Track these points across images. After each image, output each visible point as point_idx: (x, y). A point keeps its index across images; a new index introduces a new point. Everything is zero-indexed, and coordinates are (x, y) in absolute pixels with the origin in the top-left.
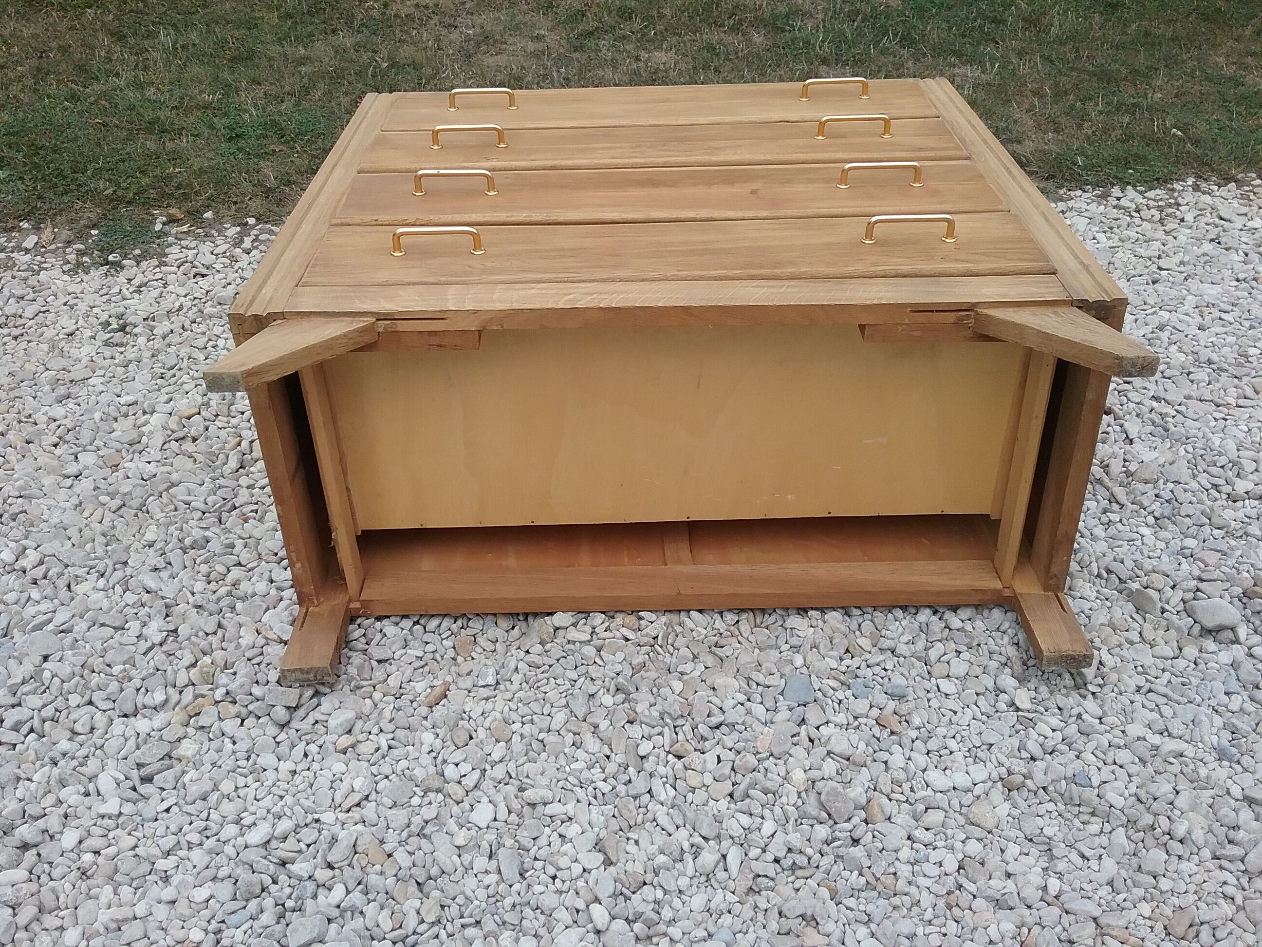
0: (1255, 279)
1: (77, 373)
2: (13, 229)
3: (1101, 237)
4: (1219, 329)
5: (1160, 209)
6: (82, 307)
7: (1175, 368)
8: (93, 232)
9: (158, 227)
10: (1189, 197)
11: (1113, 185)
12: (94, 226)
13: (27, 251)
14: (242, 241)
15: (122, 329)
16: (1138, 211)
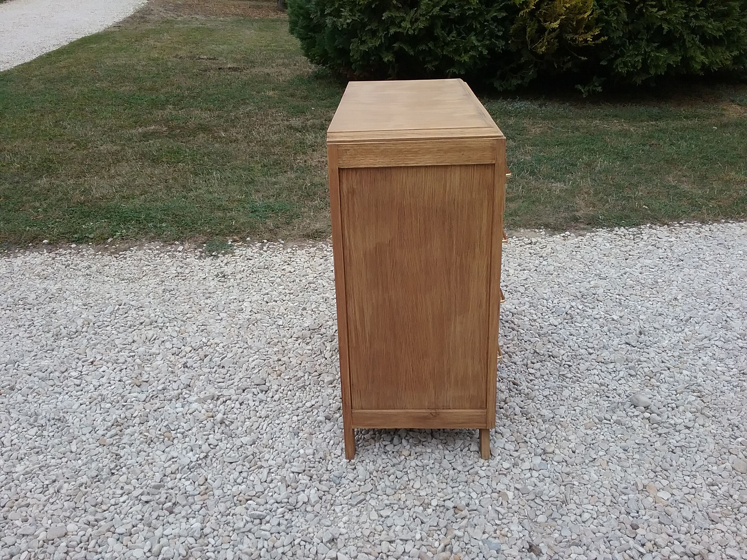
0: (667, 258)
1: (211, 290)
2: (173, 244)
3: (608, 245)
4: (647, 274)
5: (634, 235)
6: (207, 270)
7: (628, 285)
8: (205, 245)
9: (230, 243)
10: (647, 230)
11: (615, 226)
12: (204, 243)
13: (179, 252)
14: (263, 248)
15: (224, 276)
16: (624, 236)
